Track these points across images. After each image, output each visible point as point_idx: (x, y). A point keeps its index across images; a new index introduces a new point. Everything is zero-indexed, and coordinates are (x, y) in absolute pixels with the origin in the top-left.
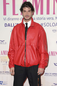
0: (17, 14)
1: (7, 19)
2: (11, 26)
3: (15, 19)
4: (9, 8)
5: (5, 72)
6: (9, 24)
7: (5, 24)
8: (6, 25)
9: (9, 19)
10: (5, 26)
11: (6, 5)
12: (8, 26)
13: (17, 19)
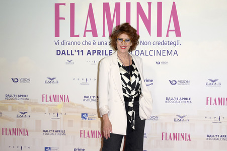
0: (78, 36)
1: (60, 43)
2: (68, 55)
3: (74, 43)
4: (65, 25)
5: (55, 131)
6: (64, 51)
7: (57, 51)
8: (59, 53)
9: (64, 43)
10: (57, 55)
11: (60, 20)
12: (62, 53)
13: (77, 44)
